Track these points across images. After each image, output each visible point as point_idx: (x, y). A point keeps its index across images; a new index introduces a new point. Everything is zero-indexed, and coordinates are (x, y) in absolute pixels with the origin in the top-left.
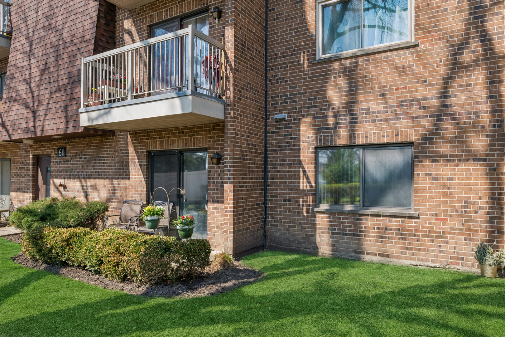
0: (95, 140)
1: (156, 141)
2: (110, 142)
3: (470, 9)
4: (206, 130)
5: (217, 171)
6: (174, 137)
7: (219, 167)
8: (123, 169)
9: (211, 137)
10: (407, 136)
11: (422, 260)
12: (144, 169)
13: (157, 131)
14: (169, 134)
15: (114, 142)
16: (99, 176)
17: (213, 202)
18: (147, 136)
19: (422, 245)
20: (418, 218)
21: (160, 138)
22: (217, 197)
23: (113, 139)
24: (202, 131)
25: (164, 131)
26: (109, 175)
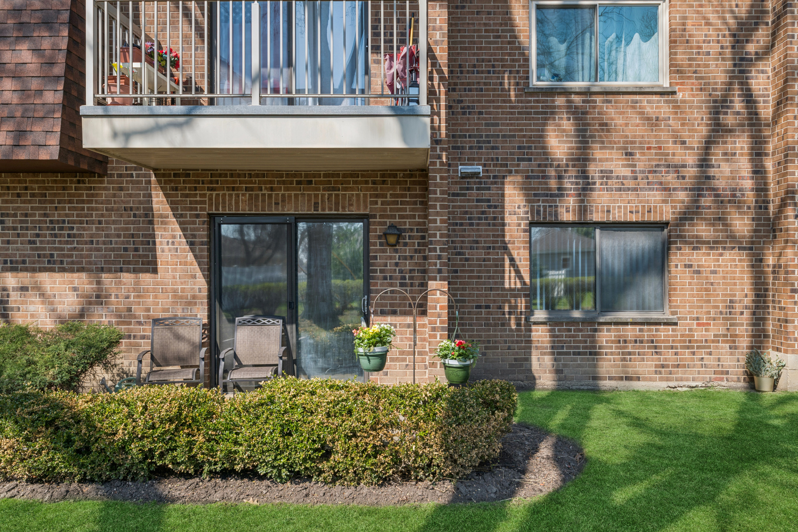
0: (37, 182)
1: (237, 196)
2: (90, 189)
3: (734, 59)
4: (367, 182)
5: (391, 258)
6: (287, 189)
7: (396, 251)
8: (136, 250)
9: (377, 196)
10: (662, 214)
11: (681, 380)
12: (201, 250)
13: (239, 176)
14: (271, 182)
15: (105, 189)
16: (54, 265)
17: (383, 313)
18: (211, 182)
19: (681, 360)
20: (676, 324)
21: (247, 189)
22: (392, 305)
23: (102, 182)
24: (355, 182)
25: (257, 176)
26: (90, 263)
